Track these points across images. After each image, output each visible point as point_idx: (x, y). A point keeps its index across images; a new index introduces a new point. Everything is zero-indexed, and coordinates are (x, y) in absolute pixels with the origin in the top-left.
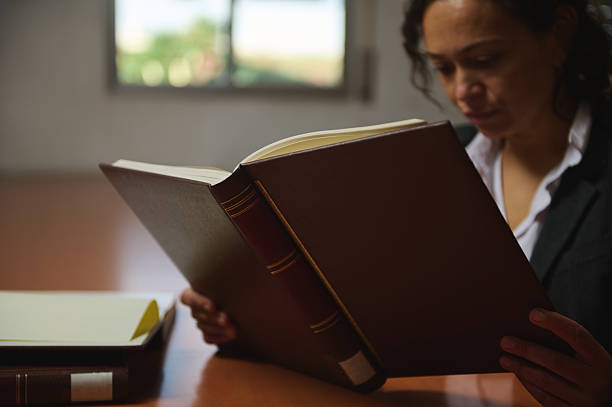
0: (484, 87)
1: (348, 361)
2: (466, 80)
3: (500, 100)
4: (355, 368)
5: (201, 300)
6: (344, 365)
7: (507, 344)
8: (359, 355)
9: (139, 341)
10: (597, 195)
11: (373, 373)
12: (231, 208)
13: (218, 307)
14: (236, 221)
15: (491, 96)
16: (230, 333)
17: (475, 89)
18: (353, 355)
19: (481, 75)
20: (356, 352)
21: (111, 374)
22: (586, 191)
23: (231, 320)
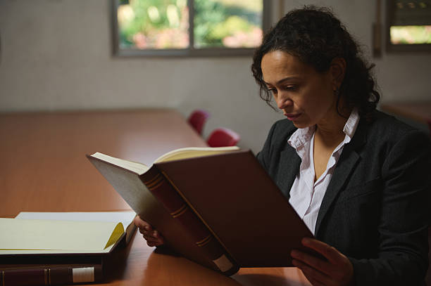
0: (292, 101)
1: (218, 260)
2: (283, 97)
3: (301, 108)
4: (222, 263)
5: (144, 223)
6: (215, 261)
7: (294, 254)
8: (224, 256)
9: (108, 250)
10: (360, 159)
11: (232, 265)
12: (149, 186)
13: (153, 228)
14: (152, 192)
15: (296, 106)
16: (160, 241)
17: (287, 102)
18: (220, 257)
19: (291, 95)
20: (222, 255)
21: (93, 268)
22: (354, 157)
23: (160, 235)
